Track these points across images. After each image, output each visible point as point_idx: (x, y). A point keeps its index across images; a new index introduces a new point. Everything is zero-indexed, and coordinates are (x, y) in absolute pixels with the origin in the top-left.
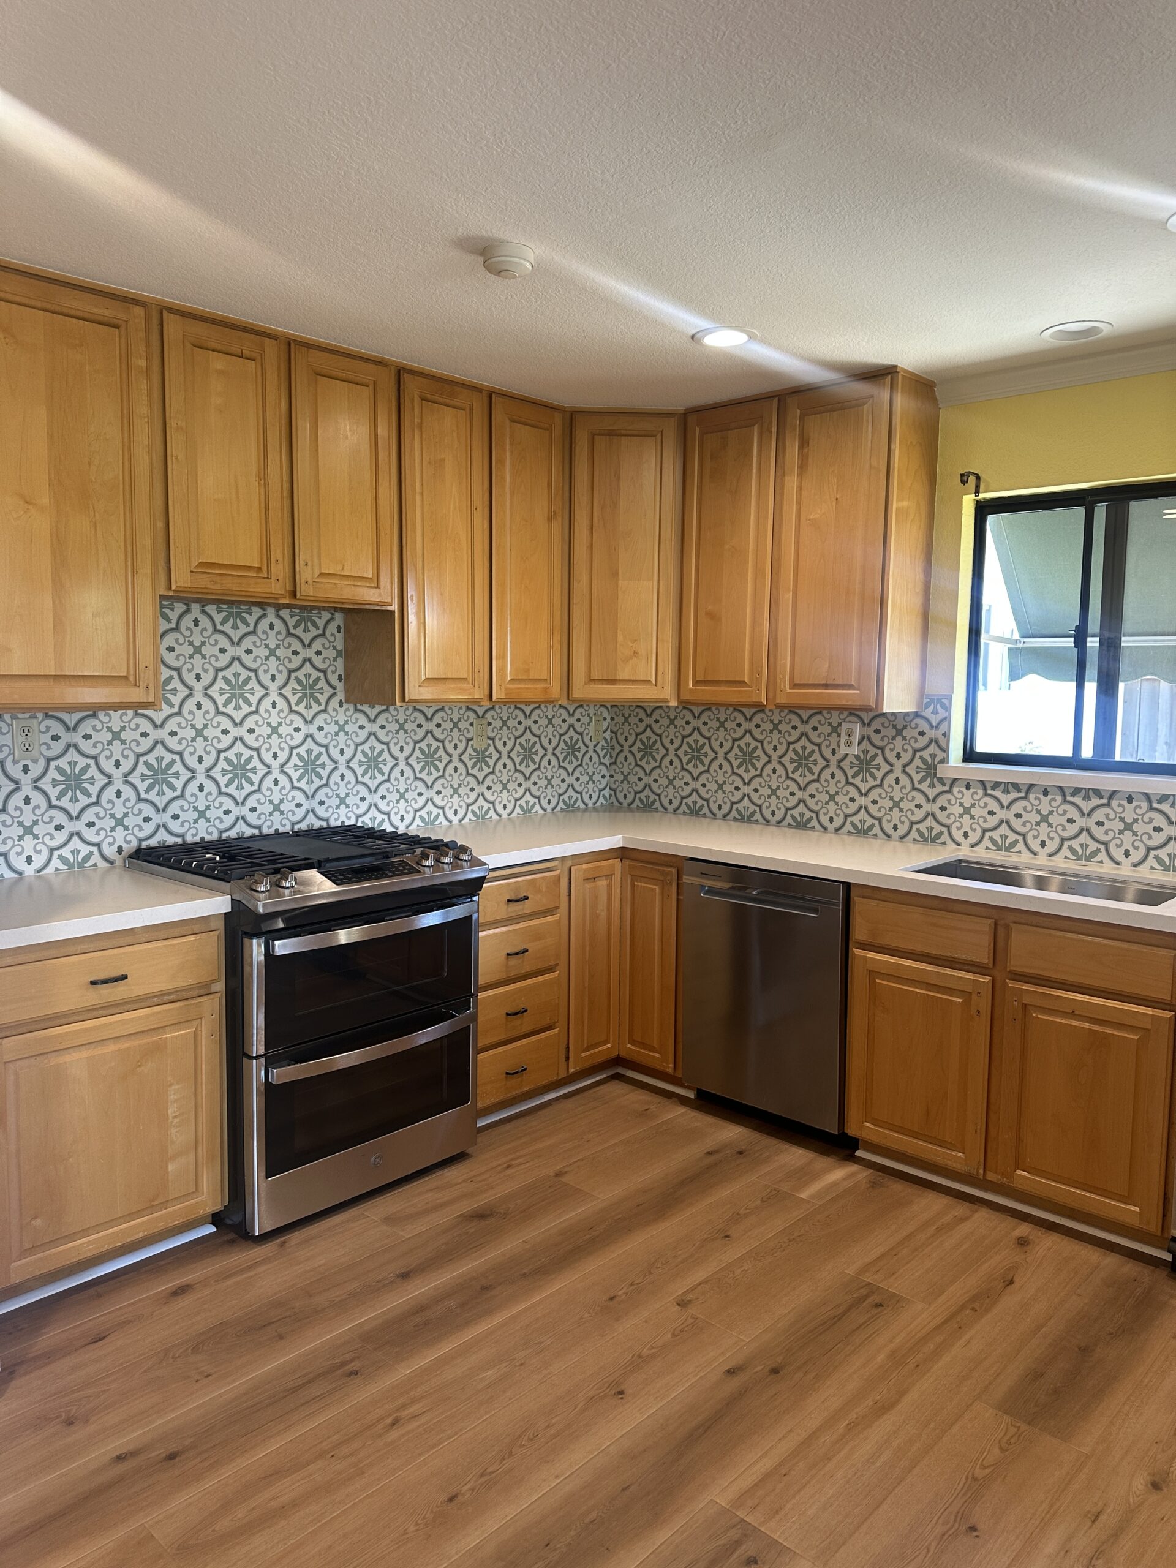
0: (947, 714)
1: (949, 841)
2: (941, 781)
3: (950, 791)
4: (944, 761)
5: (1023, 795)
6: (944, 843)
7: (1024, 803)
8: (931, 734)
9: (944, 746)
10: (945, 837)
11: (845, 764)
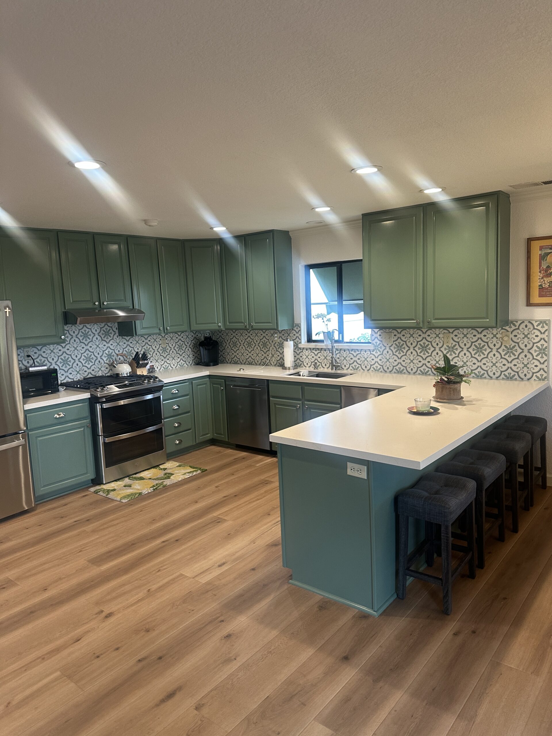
0: (300, 329)
1: (303, 366)
2: (300, 348)
3: (302, 352)
4: (300, 343)
5: (320, 351)
6: (302, 367)
7: (320, 354)
8: (297, 335)
9: (300, 338)
10: (302, 365)
11: (276, 345)
